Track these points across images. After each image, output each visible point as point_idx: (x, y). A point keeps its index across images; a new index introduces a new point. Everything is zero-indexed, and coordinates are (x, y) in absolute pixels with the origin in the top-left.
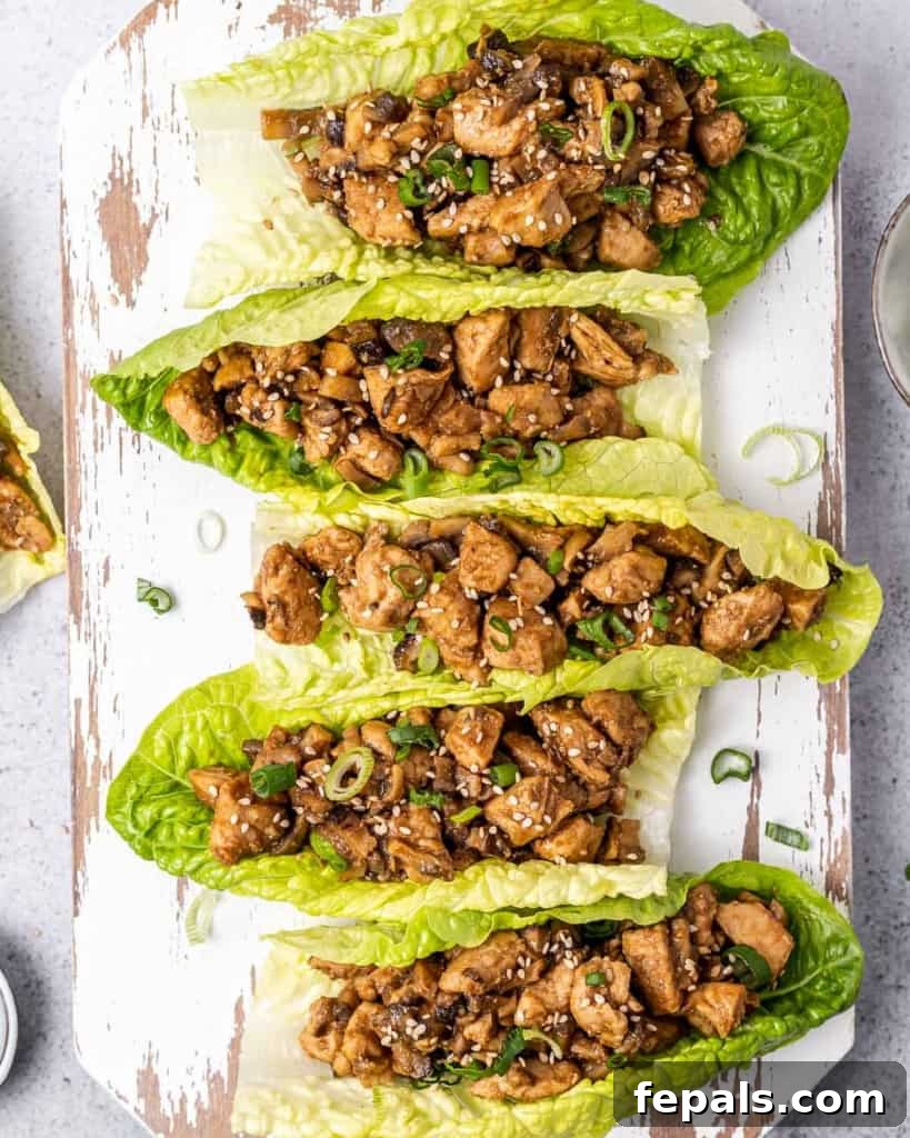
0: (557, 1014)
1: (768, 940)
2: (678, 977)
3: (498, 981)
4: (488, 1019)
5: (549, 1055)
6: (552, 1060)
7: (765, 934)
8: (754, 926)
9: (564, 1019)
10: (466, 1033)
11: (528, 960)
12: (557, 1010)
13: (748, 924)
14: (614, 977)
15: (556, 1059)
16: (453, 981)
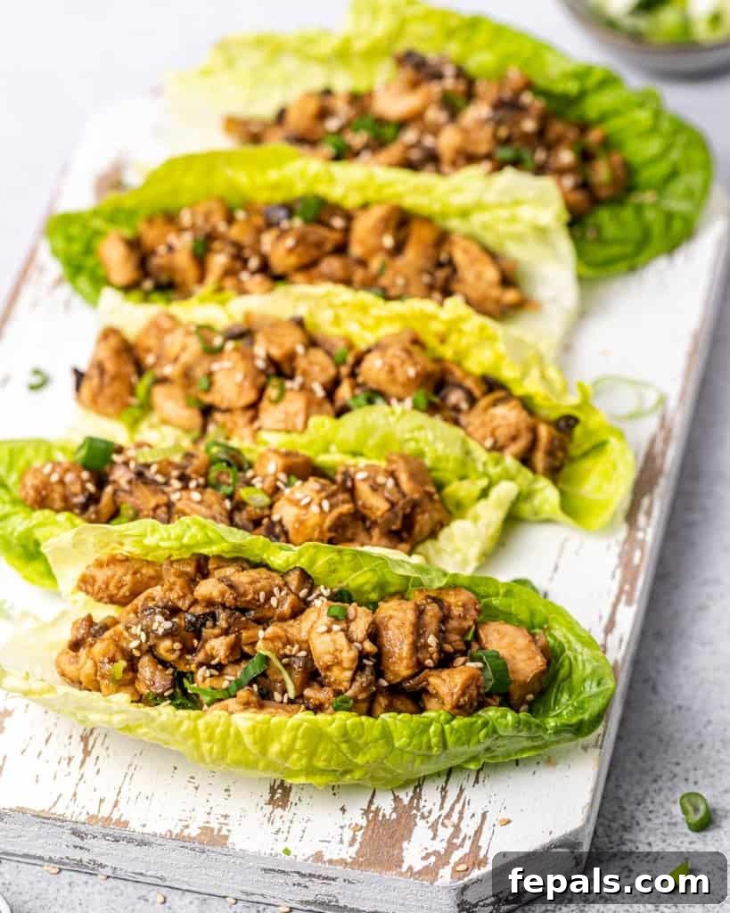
0: (296, 647)
1: (521, 657)
2: (418, 647)
3: (249, 597)
4: (232, 637)
5: (283, 695)
6: (285, 700)
7: (520, 651)
8: (512, 643)
9: (303, 653)
10: (208, 647)
11: (283, 593)
12: (298, 642)
13: (506, 640)
14: (356, 617)
15: (289, 699)
16: (208, 588)
